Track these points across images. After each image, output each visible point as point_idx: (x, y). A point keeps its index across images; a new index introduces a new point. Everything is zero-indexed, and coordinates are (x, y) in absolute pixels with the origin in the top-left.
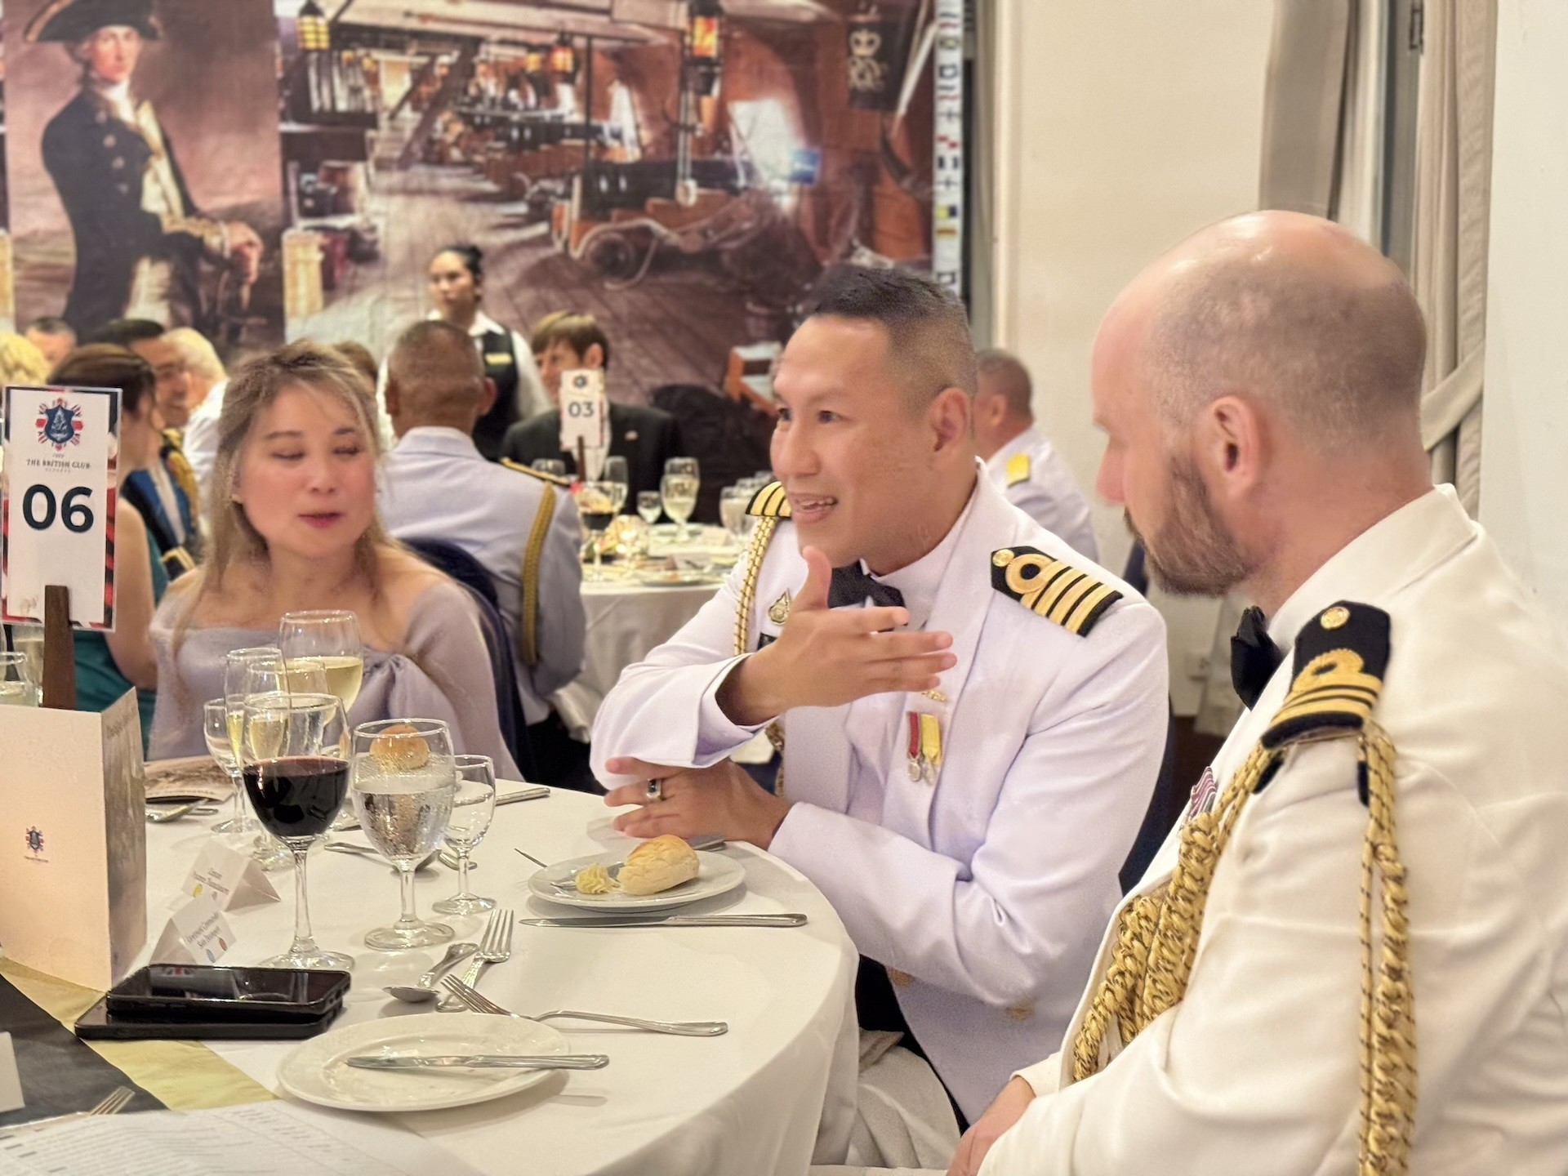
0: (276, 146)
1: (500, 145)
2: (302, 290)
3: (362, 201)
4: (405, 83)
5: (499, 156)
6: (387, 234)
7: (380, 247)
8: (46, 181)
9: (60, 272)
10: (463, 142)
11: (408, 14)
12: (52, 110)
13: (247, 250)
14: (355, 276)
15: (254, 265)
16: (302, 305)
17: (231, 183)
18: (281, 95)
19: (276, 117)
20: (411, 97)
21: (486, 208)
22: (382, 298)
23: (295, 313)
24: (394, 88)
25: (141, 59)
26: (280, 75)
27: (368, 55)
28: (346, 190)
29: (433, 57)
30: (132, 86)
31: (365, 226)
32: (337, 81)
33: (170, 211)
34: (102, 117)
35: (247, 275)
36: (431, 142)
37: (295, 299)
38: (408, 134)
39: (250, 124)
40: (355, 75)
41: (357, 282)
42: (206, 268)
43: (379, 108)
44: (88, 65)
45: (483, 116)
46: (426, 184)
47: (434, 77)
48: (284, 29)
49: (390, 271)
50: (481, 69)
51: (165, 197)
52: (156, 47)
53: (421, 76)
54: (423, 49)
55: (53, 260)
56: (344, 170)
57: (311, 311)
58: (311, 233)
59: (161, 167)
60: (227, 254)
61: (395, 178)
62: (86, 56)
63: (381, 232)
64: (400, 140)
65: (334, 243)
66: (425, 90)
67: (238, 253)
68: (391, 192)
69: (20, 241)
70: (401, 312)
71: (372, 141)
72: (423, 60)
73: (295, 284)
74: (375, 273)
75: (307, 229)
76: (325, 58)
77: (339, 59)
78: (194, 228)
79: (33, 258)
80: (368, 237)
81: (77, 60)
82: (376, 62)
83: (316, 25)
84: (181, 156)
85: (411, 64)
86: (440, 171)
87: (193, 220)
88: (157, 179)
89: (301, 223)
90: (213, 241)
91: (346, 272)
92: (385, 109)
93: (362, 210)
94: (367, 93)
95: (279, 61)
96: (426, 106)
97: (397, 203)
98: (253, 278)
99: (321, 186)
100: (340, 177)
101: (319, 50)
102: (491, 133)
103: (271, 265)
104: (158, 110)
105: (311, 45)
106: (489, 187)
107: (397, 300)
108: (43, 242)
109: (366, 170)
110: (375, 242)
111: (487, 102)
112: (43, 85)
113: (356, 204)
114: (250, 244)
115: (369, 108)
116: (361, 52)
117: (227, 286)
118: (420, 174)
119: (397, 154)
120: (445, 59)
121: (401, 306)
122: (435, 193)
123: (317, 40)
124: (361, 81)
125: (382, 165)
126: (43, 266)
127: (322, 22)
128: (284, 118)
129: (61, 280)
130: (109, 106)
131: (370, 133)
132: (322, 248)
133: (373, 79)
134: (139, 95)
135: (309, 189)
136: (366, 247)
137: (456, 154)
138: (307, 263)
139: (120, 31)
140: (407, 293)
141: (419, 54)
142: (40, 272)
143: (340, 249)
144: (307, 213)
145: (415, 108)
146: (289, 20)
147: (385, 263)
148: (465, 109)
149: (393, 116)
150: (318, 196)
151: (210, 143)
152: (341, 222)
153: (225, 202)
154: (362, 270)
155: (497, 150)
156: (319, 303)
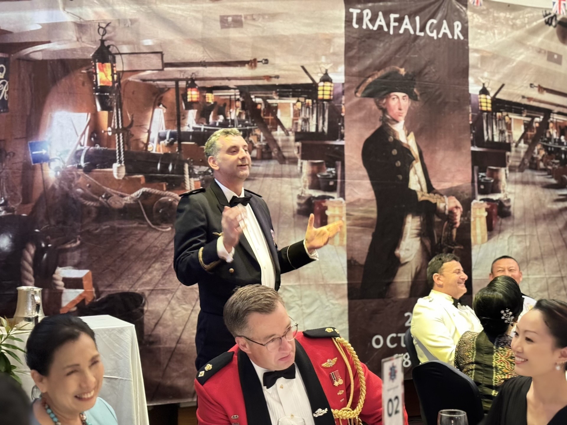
0: (469, 158)
1: (557, 161)
2: (478, 231)
3: (504, 187)
4: (522, 129)
5: (557, 166)
6: (514, 203)
7: (511, 209)
8: (364, 172)
9: (369, 222)
10: (544, 159)
11: (523, 97)
12: (367, 134)
13: (455, 211)
14: (501, 224)
15: (458, 218)
16: (479, 239)
17: (449, 177)
18: (471, 132)
19: (470, 143)
20: (524, 137)
21: (552, 191)
22: (512, 236)
23: (475, 244)
24: (517, 132)
25: (409, 110)
26: (471, 122)
27: (507, 115)
28: (497, 181)
29: (533, 118)
30: (405, 123)
31: (505, 199)
32: (494, 127)
33: (422, 190)
34: (391, 139)
35: (456, 223)
36: (533, 158)
37: (476, 236)
38: (522, 154)
39: (457, 147)
40: (502, 125)
41: (502, 227)
42: (437, 219)
43: (512, 142)
44: (385, 111)
45: (551, 147)
46: (531, 180)
47: (533, 128)
48: (473, 100)
49: (516, 222)
50: (551, 125)
51: (419, 182)
52: (417, 104)
53: (528, 126)
54: (529, 114)
55: (367, 215)
56: (497, 171)
57: (483, 243)
58: (482, 202)
59: (417, 166)
60: (447, 212)
61: (517, 176)
62: (384, 107)
63: (512, 203)
64: (519, 157)
65: (492, 207)
66: (529, 133)
67: (451, 212)
68: (516, 182)
69: (350, 204)
70: (519, 242)
71: (508, 157)
72: (529, 119)
73: (475, 229)
74: (510, 223)
75: (481, 200)
76: (490, 115)
77: (496, 116)
78: (432, 198)
79: (356, 214)
80: (506, 204)
81: (381, 108)
82: (510, 119)
83: (486, 99)
84: (427, 161)
85: (524, 121)
86: (536, 173)
87: (432, 195)
88: (415, 173)
89: (479, 197)
90: (441, 206)
91: (498, 222)
92: (514, 142)
93: (504, 191)
94: (507, 134)
95: (470, 115)
96: (530, 141)
97: (519, 188)
98: (458, 225)
99: (487, 178)
100: (495, 175)
101: (487, 111)
102: (554, 156)
103: (466, 218)
104: (417, 136)
105: (484, 108)
106: (553, 181)
107: (518, 236)
108: (362, 205)
109: (506, 170)
110: (509, 207)
111: (553, 141)
112: (364, 120)
113: (501, 189)
114: (457, 207)
115: (507, 141)
116: (505, 114)
117: (447, 229)
118: (528, 174)
119: (518, 164)
120: (537, 119)
121: (520, 239)
122: (534, 183)
123: (487, 107)
124: (504, 128)
125: (512, 169)
126: (362, 218)
127: (489, 97)
128: (473, 145)
129: (370, 226)
130: (394, 134)
131: (508, 153)
132: (487, 210)
133: (509, 127)
134: (409, 129)
135: (482, 180)
136: (506, 209)
137: (541, 165)
138: (480, 217)
139: (401, 95)
140: (521, 233)
141: (527, 116)
142: (360, 222)
143: (494, 210)
144: (481, 192)
145: (525, 142)
146: (476, 96)
147: (514, 217)
148: (545, 144)
149: (516, 146)
150: (486, 183)
151: (440, 155)
152: (495, 197)
153: (446, 185)
154: (504, 221)
155: (556, 164)
156: (486, 237)
